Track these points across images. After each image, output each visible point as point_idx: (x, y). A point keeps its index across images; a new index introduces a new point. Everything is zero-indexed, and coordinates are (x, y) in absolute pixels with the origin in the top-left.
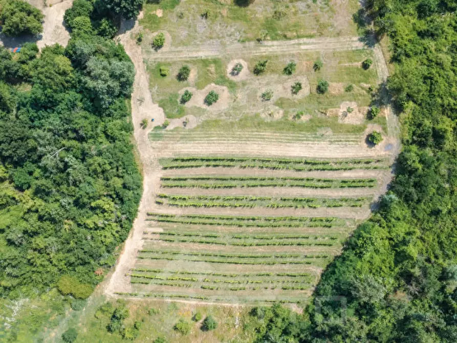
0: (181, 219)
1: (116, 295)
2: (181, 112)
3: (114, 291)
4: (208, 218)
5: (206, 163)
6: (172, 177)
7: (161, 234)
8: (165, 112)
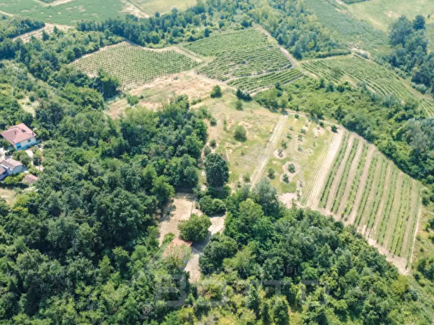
0: (360, 214)
1: (408, 269)
2: (294, 185)
3: (404, 268)
4: (362, 201)
5: (328, 187)
6: (332, 206)
7: (367, 227)
8: (290, 192)
